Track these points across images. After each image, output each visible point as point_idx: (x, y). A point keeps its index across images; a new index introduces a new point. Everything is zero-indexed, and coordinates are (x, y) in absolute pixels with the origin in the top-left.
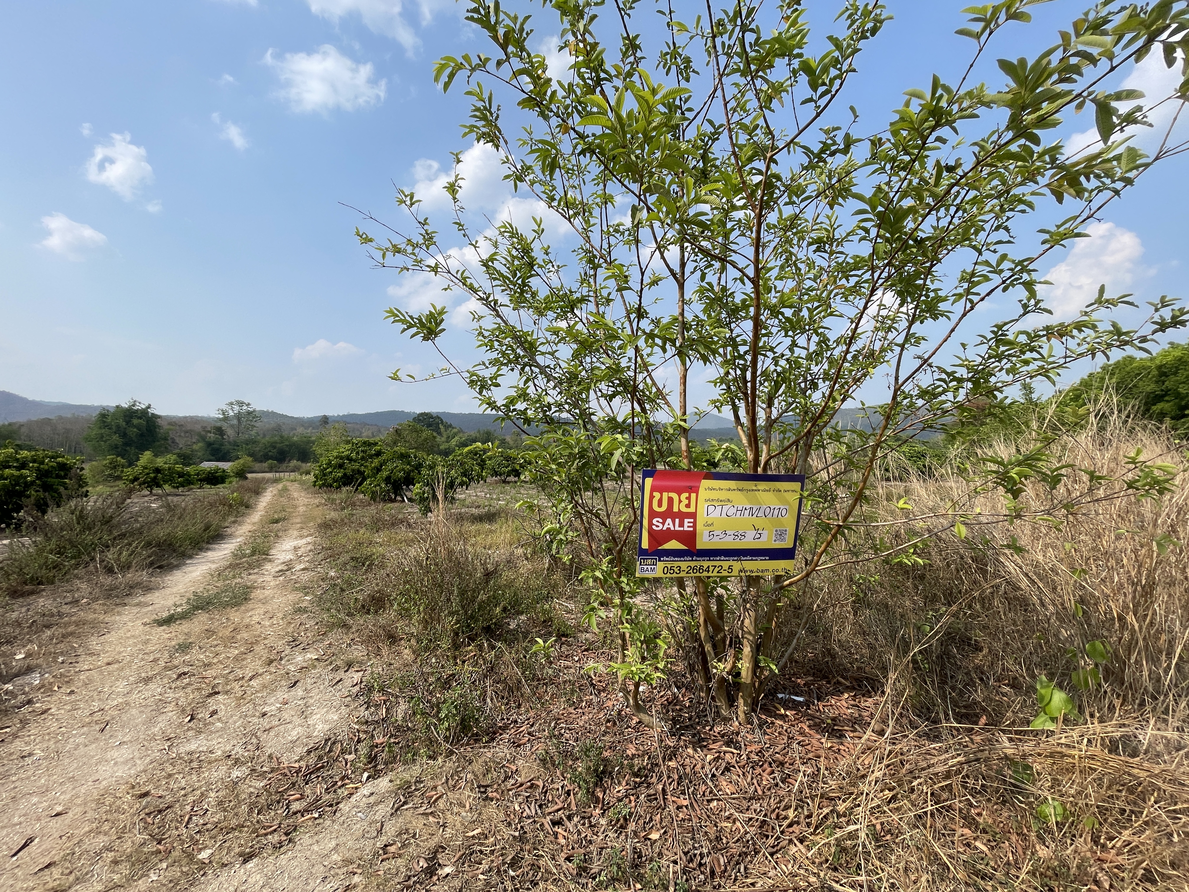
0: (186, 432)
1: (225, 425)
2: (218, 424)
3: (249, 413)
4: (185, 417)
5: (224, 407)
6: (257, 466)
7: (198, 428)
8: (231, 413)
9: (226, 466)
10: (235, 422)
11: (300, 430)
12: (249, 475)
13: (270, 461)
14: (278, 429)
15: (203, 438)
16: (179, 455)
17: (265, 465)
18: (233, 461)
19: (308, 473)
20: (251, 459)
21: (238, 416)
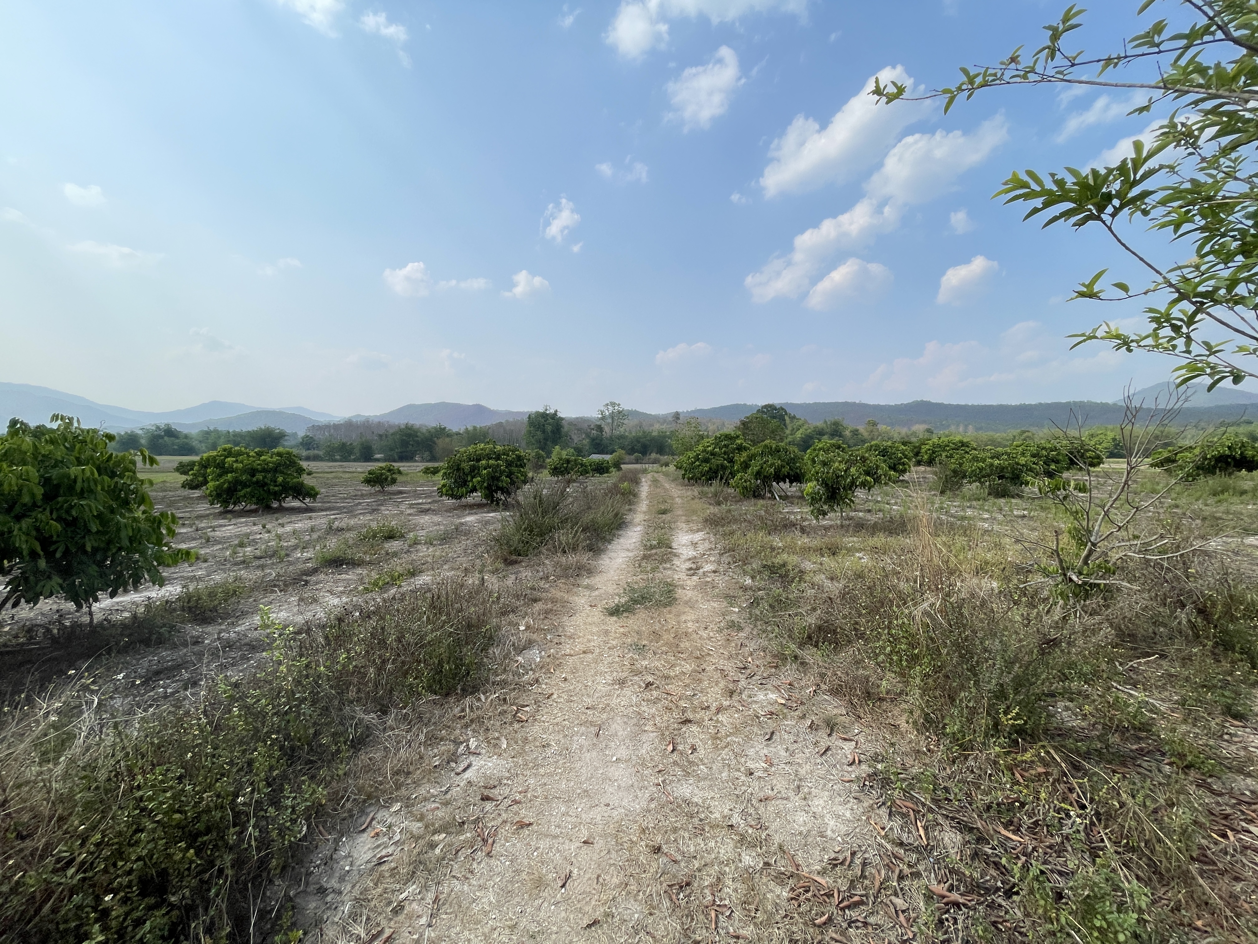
0: (578, 430)
1: (603, 424)
2: (598, 423)
3: (619, 412)
4: (577, 418)
5: (602, 408)
6: (628, 458)
7: (585, 426)
8: (607, 413)
9: (607, 457)
10: (610, 421)
11: (657, 426)
12: (622, 466)
13: (636, 454)
15: (588, 435)
16: (575, 449)
17: (633, 457)
18: (611, 454)
19: (667, 465)
20: (623, 452)
21: (612, 415)
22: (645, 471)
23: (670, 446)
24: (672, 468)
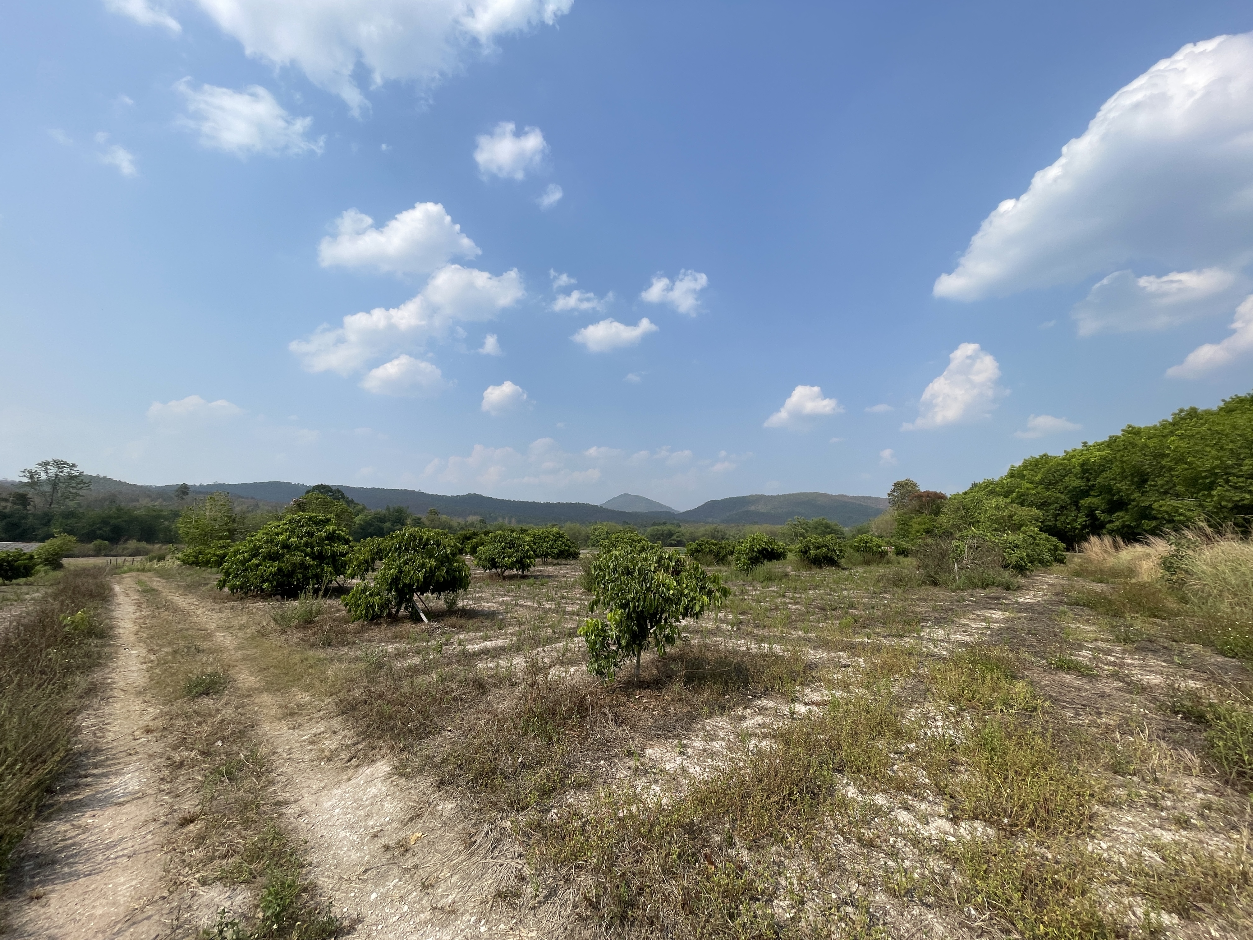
1: (31, 493)
2: (22, 491)
3: (71, 477)
5: (34, 468)
6: (79, 547)
8: (43, 477)
9: (30, 548)
10: (48, 489)
12: (65, 561)
13: (98, 542)
14: (112, 499)
17: (91, 546)
18: (42, 540)
20: (73, 539)
21: (54, 482)
22: (117, 571)
23: (170, 531)
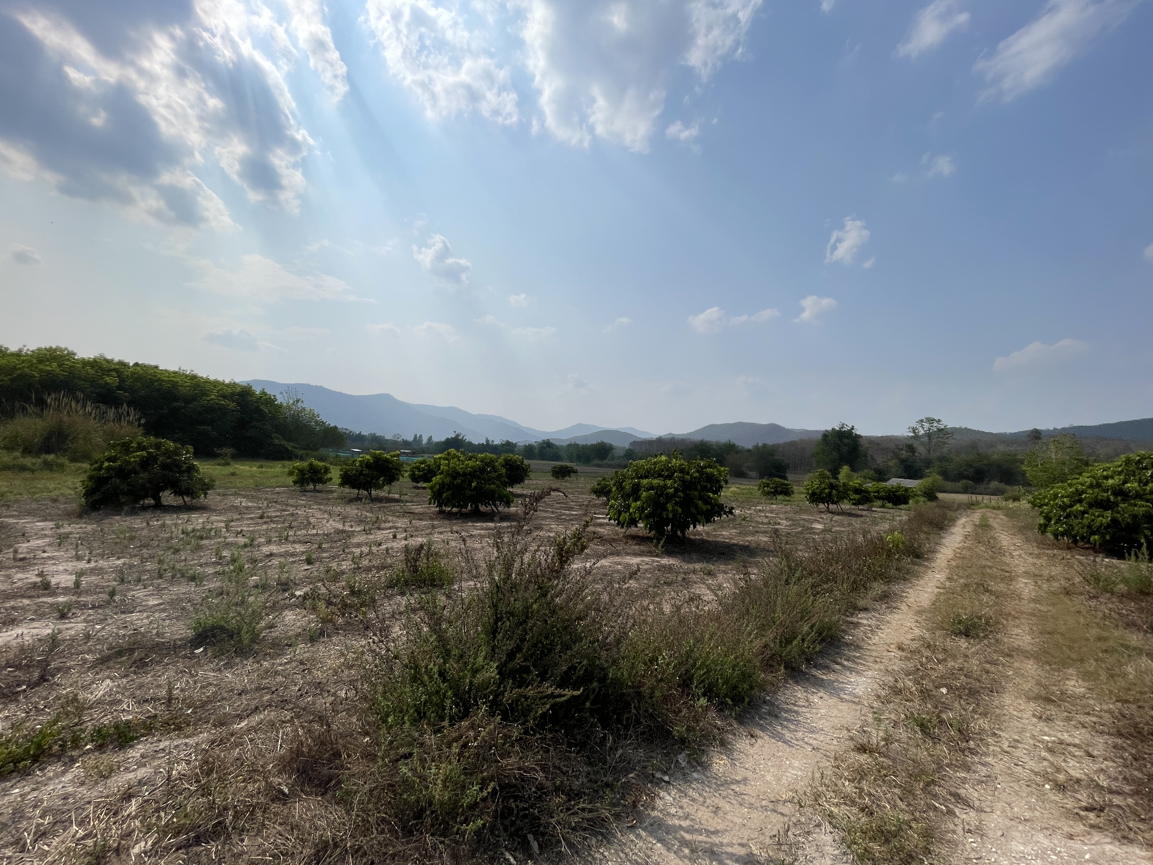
0: (883, 450)
1: (916, 444)
2: (910, 442)
3: (940, 430)
4: (880, 436)
5: (915, 425)
6: (949, 485)
7: (892, 445)
8: (921, 431)
9: (915, 483)
10: (926, 439)
11: (1001, 448)
13: (964, 481)
14: (973, 446)
17: (959, 484)
18: (922, 479)
19: (1016, 499)
20: (942, 477)
23: (1024, 473)
24: (1024, 504)
